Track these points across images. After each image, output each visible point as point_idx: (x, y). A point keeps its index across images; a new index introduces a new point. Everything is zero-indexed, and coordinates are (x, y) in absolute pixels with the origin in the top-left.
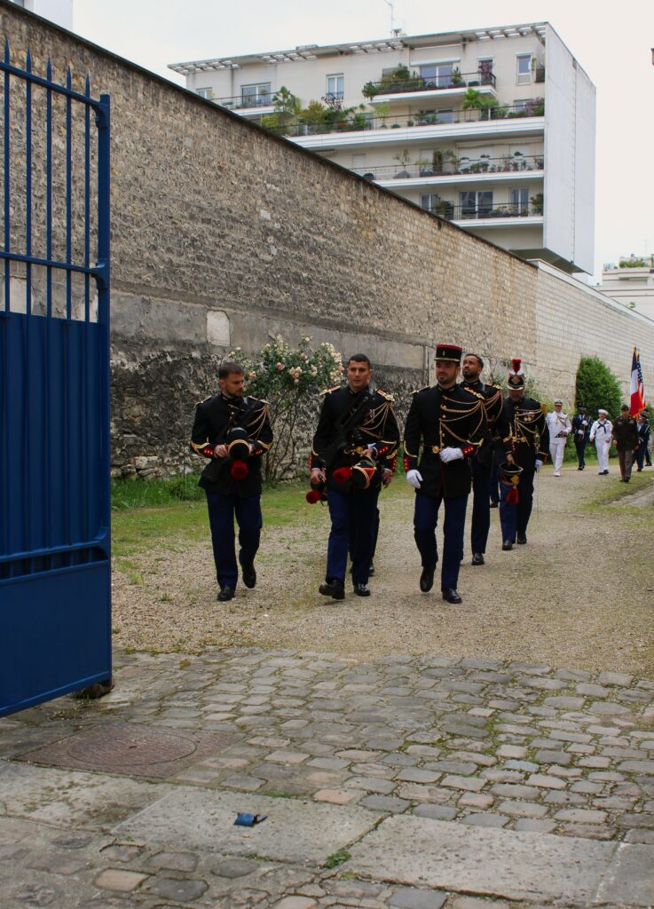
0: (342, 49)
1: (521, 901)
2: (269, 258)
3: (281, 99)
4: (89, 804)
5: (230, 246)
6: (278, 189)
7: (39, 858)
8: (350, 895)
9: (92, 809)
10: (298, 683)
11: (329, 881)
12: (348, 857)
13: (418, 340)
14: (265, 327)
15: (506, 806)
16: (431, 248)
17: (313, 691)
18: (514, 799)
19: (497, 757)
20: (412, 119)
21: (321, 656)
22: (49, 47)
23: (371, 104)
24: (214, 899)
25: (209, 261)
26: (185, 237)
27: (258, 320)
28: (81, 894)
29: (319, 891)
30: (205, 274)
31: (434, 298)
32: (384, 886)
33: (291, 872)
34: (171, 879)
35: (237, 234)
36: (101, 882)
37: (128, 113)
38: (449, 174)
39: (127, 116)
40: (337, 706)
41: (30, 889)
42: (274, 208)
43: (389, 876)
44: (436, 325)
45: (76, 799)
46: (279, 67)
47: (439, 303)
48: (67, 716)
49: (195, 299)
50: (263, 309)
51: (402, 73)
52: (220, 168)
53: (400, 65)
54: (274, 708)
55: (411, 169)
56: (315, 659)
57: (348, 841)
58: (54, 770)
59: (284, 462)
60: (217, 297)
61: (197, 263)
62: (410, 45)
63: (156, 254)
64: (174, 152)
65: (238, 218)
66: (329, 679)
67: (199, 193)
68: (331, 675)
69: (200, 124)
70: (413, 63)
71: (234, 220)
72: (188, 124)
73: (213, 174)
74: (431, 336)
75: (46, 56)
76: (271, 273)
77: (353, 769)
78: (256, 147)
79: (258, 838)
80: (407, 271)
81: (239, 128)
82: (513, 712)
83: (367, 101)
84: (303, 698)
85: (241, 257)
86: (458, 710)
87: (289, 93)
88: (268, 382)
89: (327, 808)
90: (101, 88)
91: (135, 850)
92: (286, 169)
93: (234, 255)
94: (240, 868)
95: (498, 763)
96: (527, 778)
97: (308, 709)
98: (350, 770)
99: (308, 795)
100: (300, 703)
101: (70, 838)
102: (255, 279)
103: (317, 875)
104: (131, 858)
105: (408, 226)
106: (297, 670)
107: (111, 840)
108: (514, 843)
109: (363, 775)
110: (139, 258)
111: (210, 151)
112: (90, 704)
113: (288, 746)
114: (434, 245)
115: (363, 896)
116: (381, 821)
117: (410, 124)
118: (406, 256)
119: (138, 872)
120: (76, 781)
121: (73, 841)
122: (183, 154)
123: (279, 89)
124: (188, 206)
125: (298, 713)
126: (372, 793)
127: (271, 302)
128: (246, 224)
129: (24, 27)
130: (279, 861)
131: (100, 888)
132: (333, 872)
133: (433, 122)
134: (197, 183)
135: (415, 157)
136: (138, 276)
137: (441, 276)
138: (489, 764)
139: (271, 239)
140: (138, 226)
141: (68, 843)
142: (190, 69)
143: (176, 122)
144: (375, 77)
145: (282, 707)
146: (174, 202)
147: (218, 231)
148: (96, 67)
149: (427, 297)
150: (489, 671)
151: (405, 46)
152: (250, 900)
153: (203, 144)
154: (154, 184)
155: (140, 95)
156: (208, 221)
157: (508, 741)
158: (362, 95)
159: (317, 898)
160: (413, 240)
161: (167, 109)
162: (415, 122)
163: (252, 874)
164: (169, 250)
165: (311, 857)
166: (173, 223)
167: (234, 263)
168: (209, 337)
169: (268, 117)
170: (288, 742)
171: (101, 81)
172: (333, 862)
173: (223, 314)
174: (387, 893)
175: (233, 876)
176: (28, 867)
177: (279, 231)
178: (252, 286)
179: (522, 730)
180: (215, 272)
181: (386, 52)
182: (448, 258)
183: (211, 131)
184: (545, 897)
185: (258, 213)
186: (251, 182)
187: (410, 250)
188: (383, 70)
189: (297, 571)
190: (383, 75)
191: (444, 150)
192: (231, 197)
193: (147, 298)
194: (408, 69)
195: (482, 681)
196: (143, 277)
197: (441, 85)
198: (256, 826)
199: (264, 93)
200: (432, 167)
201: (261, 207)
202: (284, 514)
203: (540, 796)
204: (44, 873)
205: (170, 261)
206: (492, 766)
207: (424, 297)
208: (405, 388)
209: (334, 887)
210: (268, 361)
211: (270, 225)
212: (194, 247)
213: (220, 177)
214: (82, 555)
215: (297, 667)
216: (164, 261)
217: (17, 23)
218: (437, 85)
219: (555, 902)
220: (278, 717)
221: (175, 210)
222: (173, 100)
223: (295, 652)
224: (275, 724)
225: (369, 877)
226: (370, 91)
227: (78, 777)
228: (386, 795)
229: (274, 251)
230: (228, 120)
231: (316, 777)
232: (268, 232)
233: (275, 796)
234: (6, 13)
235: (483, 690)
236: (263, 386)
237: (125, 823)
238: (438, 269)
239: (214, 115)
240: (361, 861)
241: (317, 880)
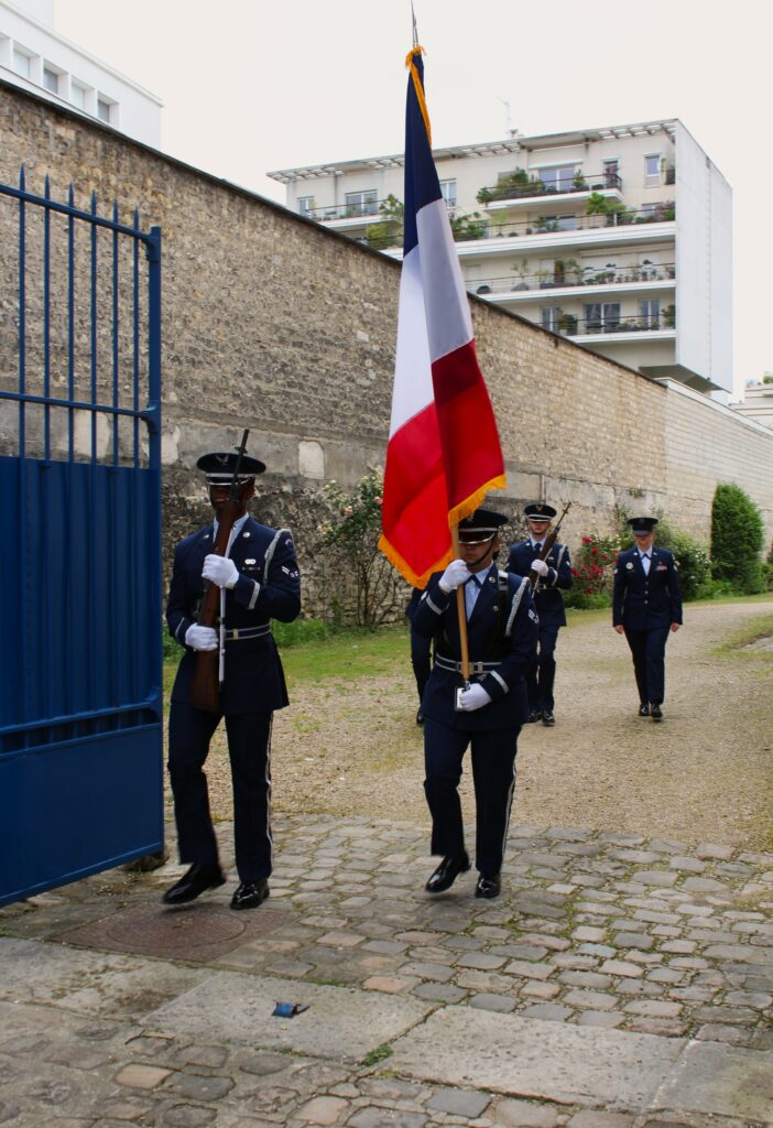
0: (454, 153)
1: (572, 1105)
2: (368, 383)
3: (388, 207)
4: (121, 990)
5: (324, 371)
6: (376, 309)
7: (60, 1051)
8: (386, 1096)
9: (124, 997)
10: (367, 855)
11: (366, 1080)
12: (389, 1053)
13: (534, 469)
14: (363, 457)
15: (573, 997)
16: (547, 368)
17: (382, 864)
18: (583, 988)
19: (571, 940)
20: (531, 226)
21: (396, 824)
22: (126, 163)
23: (487, 211)
24: (239, 1098)
25: (301, 387)
26: (275, 361)
27: (355, 450)
28: (99, 1092)
29: (352, 1091)
30: (296, 402)
31: (551, 423)
32: (425, 1086)
33: (325, 1069)
34: (197, 1075)
35: (332, 357)
36: (122, 1078)
37: (211, 231)
38: (572, 285)
39: (210, 234)
40: (404, 881)
41: (46, 1085)
42: (372, 329)
43: (431, 1075)
44: (554, 452)
45: (109, 985)
46: (387, 172)
47: (557, 428)
48: (115, 890)
49: (286, 428)
50: (361, 437)
51: (520, 177)
52: (313, 287)
53: (517, 169)
54: (336, 884)
55: (531, 280)
56: (389, 828)
57: (392, 1034)
58: (90, 953)
59: (385, 603)
60: (309, 426)
61: (288, 389)
62: (528, 147)
63: (244, 382)
64: (262, 271)
65: (332, 340)
66: (400, 851)
67: (289, 314)
68: (404, 846)
69: (290, 240)
70: (531, 166)
71: (329, 343)
72: (276, 241)
73: (305, 293)
74: (548, 464)
75: (122, 173)
76: (370, 399)
77: (411, 953)
78: (351, 263)
79: (295, 1031)
80: (520, 393)
81: (332, 243)
82: (597, 889)
83: (481, 208)
84: (369, 873)
85: (337, 382)
86: (537, 886)
87: (397, 201)
88: (365, 517)
89: (375, 997)
90: (182, 204)
91: (163, 1043)
92: (386, 286)
93: (328, 380)
94: (271, 1064)
95: (572, 947)
96: (601, 964)
97: (372, 885)
98: (407, 955)
99: (356, 982)
100: (365, 877)
101: (95, 1028)
102: (352, 405)
103: (354, 1072)
104: (158, 1051)
105: (521, 345)
106: (368, 841)
107: (139, 1031)
108: (573, 1039)
109: (420, 960)
110: (224, 386)
111: (301, 270)
112: (142, 877)
113: (344, 926)
114: (551, 365)
115: (400, 1097)
116: (431, 1012)
117: (529, 232)
118: (519, 378)
119: (162, 1067)
120: (111, 965)
121: (98, 1032)
122: (272, 273)
123: (386, 197)
124: (278, 329)
125: (361, 889)
126: (428, 981)
127: (370, 431)
128: (342, 346)
129: (99, 143)
130: (315, 1057)
131: (120, 1084)
132: (371, 1070)
133: (554, 229)
134: (287, 303)
135: (534, 267)
136: (223, 405)
137: (559, 399)
138: (562, 948)
139: (369, 363)
140: (223, 351)
141: (92, 1034)
142: (290, 178)
143: (264, 239)
144: (490, 181)
145: (346, 882)
146: (262, 325)
147: (310, 355)
148: (177, 184)
149: (544, 421)
150: (576, 842)
151: (523, 147)
152: (277, 1100)
153: (294, 262)
154: (240, 306)
155: (225, 212)
156: (300, 345)
157: (587, 923)
158: (476, 201)
159: (349, 1099)
160: (527, 360)
161: (254, 225)
162: (534, 230)
163: (285, 1072)
164: (257, 376)
165: (349, 1053)
166: (262, 347)
167: (329, 388)
168: (301, 470)
169: (374, 227)
170: (345, 922)
171: (182, 198)
172: (373, 1059)
173: (317, 444)
174: (426, 1094)
175: (264, 1073)
176: (47, 1060)
177: (378, 353)
178: (349, 413)
179: (604, 910)
180: (308, 400)
181: (501, 155)
182: (565, 379)
183: (303, 246)
184: (598, 1101)
185: (355, 334)
186: (347, 302)
187: (524, 372)
188: (500, 174)
189: (383, 727)
190: (500, 180)
191: (566, 260)
192: (325, 318)
193: (233, 429)
194: (527, 172)
195: (567, 854)
196: (229, 406)
197: (563, 188)
198: (296, 1017)
199: (370, 201)
200: (553, 278)
201: (358, 328)
202: (379, 664)
203: (612, 985)
204: (63, 1067)
205: (259, 388)
206: (565, 950)
207: (539, 422)
208: (519, 521)
209: (370, 1086)
210: (365, 495)
211: (368, 348)
212: (285, 372)
213: (313, 296)
214: (131, 718)
215: (368, 837)
216: (251, 388)
217: (91, 139)
218: (558, 189)
219: (608, 1107)
220: (340, 893)
221: (264, 334)
222: (260, 216)
223: (369, 820)
224: (334, 902)
225: (410, 1076)
226: (485, 197)
227: (113, 960)
228: (442, 983)
229: (372, 375)
230: (321, 236)
231: (368, 962)
232: (365, 355)
233: (321, 983)
234: (79, 129)
235: (567, 863)
236: (360, 522)
237: (156, 1013)
238: (555, 390)
239: (306, 231)
240: (403, 1058)
241: (353, 1079)
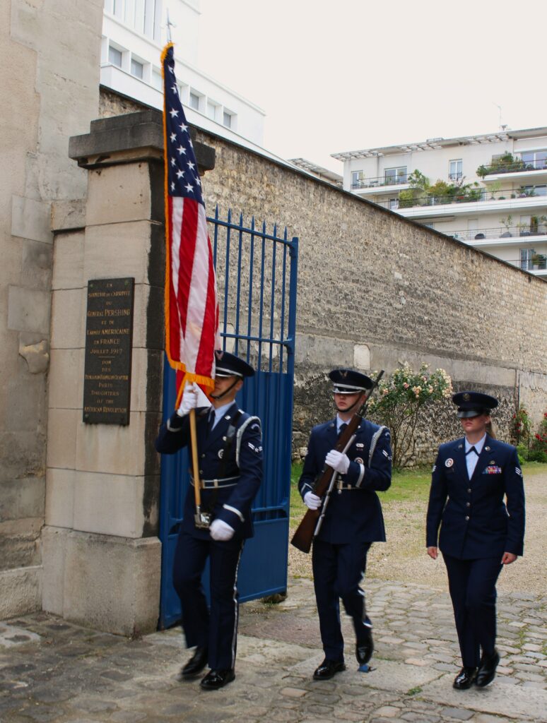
0: (461, 141)
1: (516, 718)
2: (400, 306)
3: (414, 178)
4: (275, 656)
5: (372, 299)
6: (408, 257)
7: (249, 679)
8: (419, 708)
9: (277, 659)
10: (403, 601)
11: (409, 701)
12: (420, 691)
13: (511, 365)
14: (396, 355)
15: (521, 675)
16: (523, 296)
17: (412, 606)
18: (526, 671)
19: (521, 650)
20: (515, 193)
21: (419, 586)
22: (251, 167)
23: (483, 182)
24: (344, 704)
25: (357, 309)
26: (340, 292)
27: (391, 351)
28: (272, 697)
29: (402, 705)
30: (354, 319)
31: (524, 334)
32: (439, 706)
33: (388, 695)
34: (321, 694)
35: (378, 290)
36: (282, 692)
37: (303, 208)
38: (543, 234)
39: (302, 211)
40: (425, 615)
41: (245, 693)
42: (404, 271)
43: (443, 701)
44: (526, 354)
45: (268, 653)
46: (415, 154)
47: (528, 337)
48: (260, 612)
49: (346, 336)
50: (395, 342)
51: (508, 158)
52: (366, 244)
53: (506, 152)
54: (386, 614)
55: (513, 230)
56: (415, 588)
57: (422, 683)
58: (254, 638)
59: (407, 454)
60: (361, 335)
61: (348, 311)
62: (513, 137)
63: (320, 305)
64: (334, 233)
65: (378, 278)
66: (421, 600)
67: (351, 261)
68: (425, 597)
69: (353, 213)
70: (516, 151)
71: (375, 280)
72: (344, 214)
73: (361, 248)
74: (521, 362)
75: (249, 173)
76: (401, 317)
77: (430, 649)
78: (392, 227)
79: (370, 678)
80: (504, 314)
81: (380, 215)
82: (538, 626)
83: (479, 180)
84: (404, 610)
85: (380, 306)
86: (502, 622)
87: (420, 174)
88: (397, 396)
89: (412, 667)
90: (285, 192)
91: (302, 679)
92: (414, 242)
93: (374, 304)
94: (359, 691)
95: (521, 653)
96: (537, 662)
97: (407, 616)
98: (429, 650)
99: (402, 660)
100: (403, 612)
101: (265, 671)
102: (390, 321)
103: (402, 697)
104: (299, 683)
105: (505, 281)
106: (403, 594)
107: (288, 674)
108: (519, 692)
109: (436, 653)
110: (307, 308)
111: (359, 232)
112: (273, 606)
113: (392, 635)
114: (525, 294)
115: (427, 709)
116: (442, 675)
117: (513, 197)
118: (503, 303)
119: (302, 689)
120: (267, 644)
121: (267, 673)
122: (341, 235)
123: (413, 172)
124: (343, 271)
125: (400, 617)
126: (440, 662)
127: (401, 338)
128: (384, 282)
129: (236, 155)
130: (381, 690)
131: (282, 695)
132: (411, 697)
133: (531, 195)
134: (350, 254)
135: (516, 221)
136: (307, 321)
137: (530, 317)
138: (515, 653)
139: (402, 293)
140: (307, 286)
141: (264, 673)
142: (347, 158)
143: (336, 213)
144: (486, 161)
145: (391, 614)
146: (333, 268)
147: (364, 288)
148: (282, 179)
149: (519, 333)
150: (528, 601)
151: (510, 138)
152: (364, 706)
153: (355, 227)
154: (320, 256)
155: (312, 196)
156: (357, 281)
157: (531, 642)
158: (476, 175)
159: (401, 708)
160: (509, 291)
161: (330, 204)
162: (517, 195)
163: (366, 695)
164: (328, 302)
165: (400, 689)
166: (332, 283)
167: (375, 310)
168: (355, 363)
169: (405, 192)
170: (393, 632)
171: (285, 188)
172: (412, 692)
173: (366, 347)
174: (440, 709)
175: (355, 695)
176: (243, 683)
177: (408, 287)
178: (388, 326)
179: (541, 637)
180: (360, 317)
181: (495, 142)
182: (536, 304)
183: (361, 217)
184: (530, 718)
185: (393, 274)
186: (388, 253)
187: (506, 299)
188: (493, 156)
189: (409, 532)
190: (493, 160)
191: (539, 216)
192: (374, 263)
193: (312, 336)
194: (512, 155)
195: (521, 607)
196: (310, 321)
197: (538, 167)
198: (370, 673)
199: (402, 174)
200: (529, 229)
201: (395, 270)
202: (405, 492)
203: (543, 671)
204: (252, 686)
205: (330, 310)
206: (517, 654)
207: (516, 333)
208: (500, 401)
209: (410, 704)
210: (397, 381)
211: (401, 283)
212: (346, 299)
213: (366, 250)
214: (273, 514)
215: (403, 592)
216: (324, 309)
217: (231, 152)
218: (535, 167)
219: (535, 720)
220: (389, 619)
221: (334, 274)
222: (334, 198)
223: (403, 583)
224: (386, 623)
225: (432, 701)
226: (482, 172)
227: (268, 642)
228: (448, 664)
229: (404, 301)
230: (373, 210)
231: (407, 651)
232: (399, 287)
233: (382, 659)
234: (224, 146)
235: (521, 612)
236: (393, 399)
237: (296, 666)
238: (528, 312)
239: (363, 207)
240: (428, 693)
241: (402, 700)
